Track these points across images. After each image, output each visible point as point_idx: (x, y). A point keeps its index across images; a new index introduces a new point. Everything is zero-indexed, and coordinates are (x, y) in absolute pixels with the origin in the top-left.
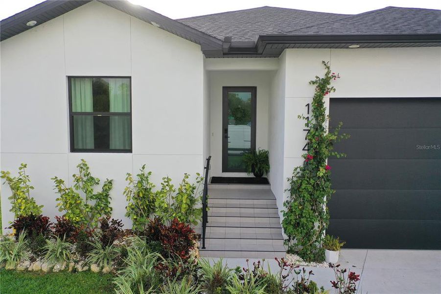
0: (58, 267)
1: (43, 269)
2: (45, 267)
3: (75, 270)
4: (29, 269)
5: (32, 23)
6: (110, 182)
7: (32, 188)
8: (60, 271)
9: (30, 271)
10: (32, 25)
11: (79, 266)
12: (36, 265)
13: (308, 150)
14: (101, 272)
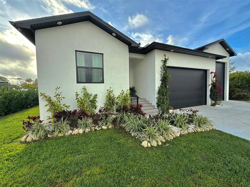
0: (87, 130)
1: (80, 133)
2: (81, 131)
3: (96, 130)
4: (72, 134)
5: (60, 23)
6: (96, 95)
7: (64, 98)
8: (89, 132)
9: (73, 135)
10: (60, 24)
11: (97, 128)
12: (76, 131)
13: (161, 81)
14: (108, 128)
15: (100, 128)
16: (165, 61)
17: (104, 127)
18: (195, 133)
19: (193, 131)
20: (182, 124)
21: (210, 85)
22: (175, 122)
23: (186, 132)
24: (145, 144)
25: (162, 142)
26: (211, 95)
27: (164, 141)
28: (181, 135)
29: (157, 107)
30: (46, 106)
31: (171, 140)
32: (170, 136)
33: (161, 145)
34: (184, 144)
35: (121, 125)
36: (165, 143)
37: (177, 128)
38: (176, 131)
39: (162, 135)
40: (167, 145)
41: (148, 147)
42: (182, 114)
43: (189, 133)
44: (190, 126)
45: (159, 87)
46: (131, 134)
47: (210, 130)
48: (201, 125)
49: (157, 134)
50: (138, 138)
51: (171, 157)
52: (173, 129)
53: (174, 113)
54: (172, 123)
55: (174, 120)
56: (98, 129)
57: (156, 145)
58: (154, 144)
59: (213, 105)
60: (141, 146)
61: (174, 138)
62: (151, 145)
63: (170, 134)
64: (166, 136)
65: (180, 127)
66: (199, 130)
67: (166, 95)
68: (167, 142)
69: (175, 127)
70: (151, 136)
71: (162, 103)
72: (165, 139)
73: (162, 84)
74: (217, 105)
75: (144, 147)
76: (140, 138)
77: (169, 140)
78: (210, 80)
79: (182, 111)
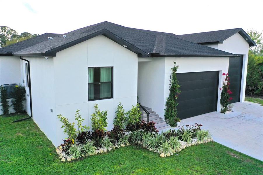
0: (110, 149)
2: (105, 150)
3: (116, 148)
6: (106, 112)
9: (100, 154)
11: (116, 146)
12: (101, 150)
13: (170, 91)
14: (126, 146)
15: (119, 146)
16: (175, 69)
17: (123, 145)
18: (196, 145)
19: (195, 144)
20: (188, 139)
21: (221, 89)
22: (183, 138)
23: (190, 145)
24: (162, 155)
25: (173, 153)
26: (221, 100)
27: (175, 152)
28: (186, 148)
29: (165, 119)
30: (62, 127)
31: (179, 151)
32: (179, 148)
33: (173, 155)
34: (187, 153)
35: (136, 142)
36: (176, 154)
37: (184, 142)
38: (183, 144)
39: (173, 148)
40: (177, 155)
41: (164, 157)
42: (188, 130)
43: (192, 146)
44: (193, 140)
45: (168, 98)
46: (149, 149)
47: (208, 142)
48: (201, 139)
49: (170, 148)
50: (156, 152)
51: (180, 161)
52: (181, 144)
53: (182, 129)
54: (180, 138)
55: (182, 135)
56: (118, 147)
57: (170, 155)
58: (169, 155)
59: (223, 112)
60: (160, 157)
61: (181, 150)
62: (167, 156)
63: (179, 147)
64: (176, 149)
65: (186, 141)
66: (200, 143)
67: (174, 107)
68: (177, 153)
69: (183, 141)
70: (167, 150)
71: (170, 116)
72: (175, 151)
73: (171, 95)
74: (227, 112)
75: (162, 157)
76: (158, 152)
77: (178, 151)
78: (222, 83)
79: (188, 127)
